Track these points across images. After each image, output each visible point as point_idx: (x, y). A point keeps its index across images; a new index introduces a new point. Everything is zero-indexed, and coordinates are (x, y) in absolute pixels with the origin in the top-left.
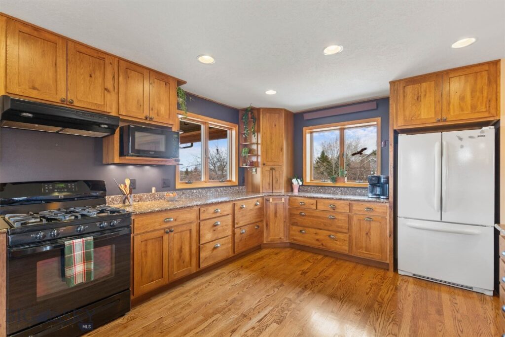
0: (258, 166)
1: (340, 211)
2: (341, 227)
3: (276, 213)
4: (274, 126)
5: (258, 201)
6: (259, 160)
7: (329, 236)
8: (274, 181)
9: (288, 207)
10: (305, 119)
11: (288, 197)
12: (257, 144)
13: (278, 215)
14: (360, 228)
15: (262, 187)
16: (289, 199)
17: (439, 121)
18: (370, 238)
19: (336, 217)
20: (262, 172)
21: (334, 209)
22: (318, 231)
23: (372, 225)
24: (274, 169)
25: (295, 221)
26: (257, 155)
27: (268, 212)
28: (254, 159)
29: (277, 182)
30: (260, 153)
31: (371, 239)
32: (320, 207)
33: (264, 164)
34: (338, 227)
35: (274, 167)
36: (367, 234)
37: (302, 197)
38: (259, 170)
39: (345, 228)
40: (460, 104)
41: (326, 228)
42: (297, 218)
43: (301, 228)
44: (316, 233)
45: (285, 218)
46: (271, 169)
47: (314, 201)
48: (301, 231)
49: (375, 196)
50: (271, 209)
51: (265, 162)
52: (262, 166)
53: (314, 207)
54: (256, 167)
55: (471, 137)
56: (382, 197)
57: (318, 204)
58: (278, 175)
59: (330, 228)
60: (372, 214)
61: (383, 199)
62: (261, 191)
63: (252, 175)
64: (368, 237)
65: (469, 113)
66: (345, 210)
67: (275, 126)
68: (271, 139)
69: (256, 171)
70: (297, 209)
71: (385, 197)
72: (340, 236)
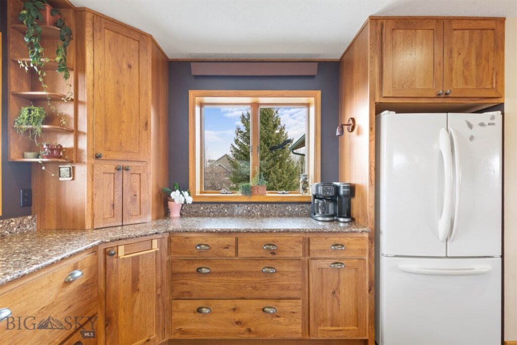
0: (79, 161)
1: (285, 255)
2: (288, 288)
3: (135, 280)
4: (125, 66)
5: (75, 267)
6: (83, 144)
7: (263, 310)
8: (128, 198)
9: (166, 258)
10: (193, 73)
11: (167, 235)
12: (76, 102)
13: (141, 286)
14: (322, 285)
15: (93, 216)
16: (170, 240)
17: (439, 96)
18: (339, 301)
19: (278, 268)
20: (92, 176)
21: (273, 253)
22: (239, 303)
23: (342, 276)
24: (127, 170)
25: (186, 288)
26: (77, 133)
27: (112, 286)
28: (67, 142)
29: (133, 200)
30: (83, 127)
31: (341, 303)
32: (244, 251)
33: (98, 157)
34: (282, 288)
35: (125, 164)
36: (334, 293)
37: (202, 232)
38: (82, 171)
39: (295, 289)
40: (463, 73)
41: (256, 294)
42: (189, 282)
43: (199, 303)
44: (234, 309)
45: (160, 286)
46: (118, 169)
47: (230, 240)
48: (199, 310)
49: (328, 219)
50: (123, 273)
51: (100, 151)
52: (93, 161)
53: (231, 252)
54: (72, 162)
55: (482, 125)
56: (341, 220)
57: (240, 245)
58: (137, 184)
59: (266, 294)
60: (342, 255)
61: (344, 222)
62: (88, 225)
63: (59, 185)
64: (335, 299)
65: (474, 89)
66: (295, 252)
67: (130, 67)
68: (119, 96)
69: (72, 173)
70: (190, 261)
71: (346, 220)
72: (286, 305)
